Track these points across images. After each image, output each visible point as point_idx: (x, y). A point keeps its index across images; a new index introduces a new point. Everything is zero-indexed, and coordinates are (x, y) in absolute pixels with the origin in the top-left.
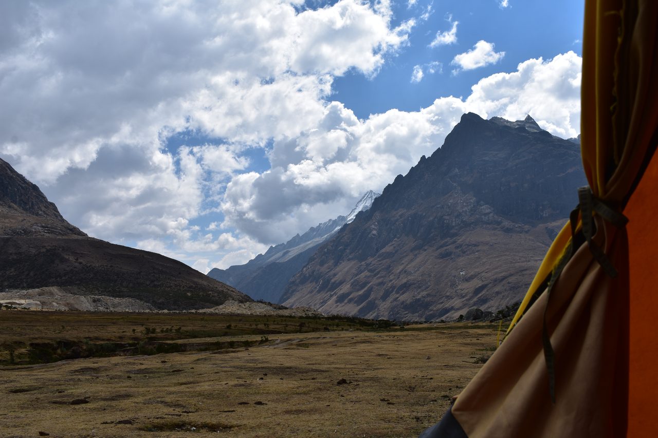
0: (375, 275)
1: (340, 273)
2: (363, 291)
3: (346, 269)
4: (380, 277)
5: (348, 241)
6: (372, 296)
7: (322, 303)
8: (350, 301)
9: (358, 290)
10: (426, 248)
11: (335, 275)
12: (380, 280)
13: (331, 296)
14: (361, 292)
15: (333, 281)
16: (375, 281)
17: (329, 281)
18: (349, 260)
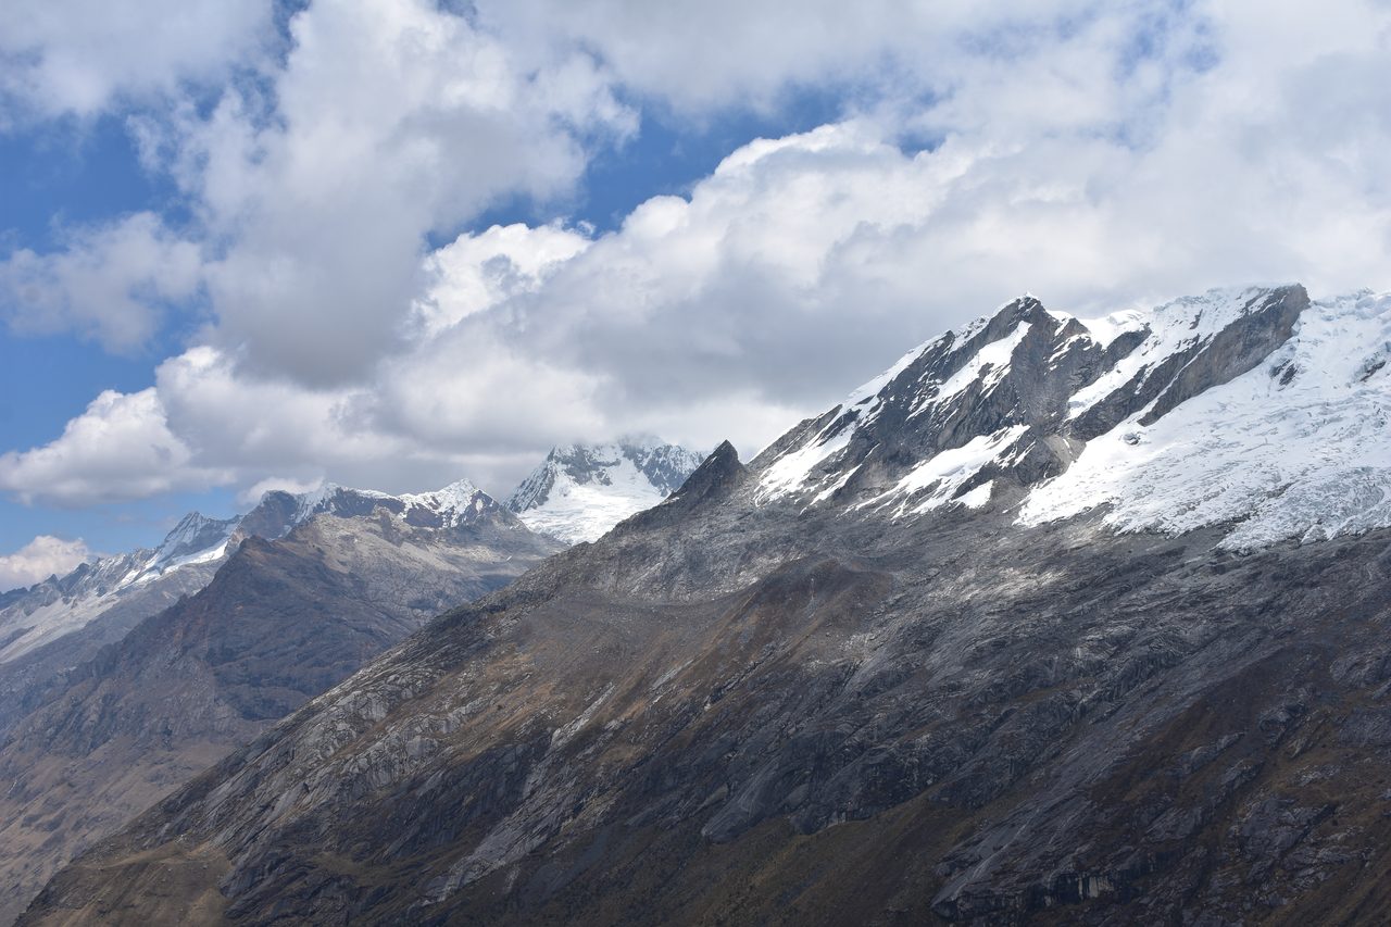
0: (76, 792)
1: (39, 777)
2: (55, 815)
3: (48, 770)
4: (78, 798)
5: (63, 719)
6: (62, 827)
7: (6, 822)
8: (37, 827)
9: (52, 812)
10: (139, 761)
11: (33, 777)
12: (78, 802)
13: (20, 813)
14: (52, 817)
15: (27, 787)
16: (71, 803)
17: (24, 786)
18: (56, 754)
